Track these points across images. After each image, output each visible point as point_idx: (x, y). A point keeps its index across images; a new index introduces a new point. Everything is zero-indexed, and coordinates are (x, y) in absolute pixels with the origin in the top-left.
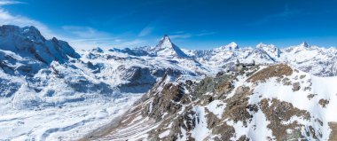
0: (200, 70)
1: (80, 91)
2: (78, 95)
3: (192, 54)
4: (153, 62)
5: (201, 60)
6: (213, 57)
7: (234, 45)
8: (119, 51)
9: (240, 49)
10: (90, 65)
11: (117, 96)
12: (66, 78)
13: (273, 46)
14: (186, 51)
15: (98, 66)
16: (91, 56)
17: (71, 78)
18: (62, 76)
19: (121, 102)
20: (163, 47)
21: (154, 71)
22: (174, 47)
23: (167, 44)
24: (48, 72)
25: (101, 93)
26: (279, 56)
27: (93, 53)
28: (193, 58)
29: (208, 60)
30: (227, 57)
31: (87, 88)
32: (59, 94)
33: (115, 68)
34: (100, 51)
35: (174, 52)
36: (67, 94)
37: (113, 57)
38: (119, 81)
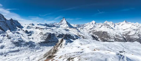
0: (79, 34)
1: (18, 46)
2: (17, 48)
3: (75, 26)
4: (57, 30)
5: (79, 29)
6: (85, 28)
7: (94, 22)
8: (42, 25)
9: (97, 24)
10: (26, 32)
11: (38, 48)
12: (12, 39)
13: (111, 22)
14: (72, 25)
15: (30, 32)
16: (28, 27)
17: (14, 39)
18: (10, 38)
19: (39, 52)
20: (62, 23)
21: (57, 35)
22: (67, 23)
23: (64, 21)
24: (4, 36)
25: (29, 47)
26: (115, 27)
27: (30, 26)
28: (76, 28)
29: (83, 29)
30: (91, 28)
31: (22, 44)
32: (6, 48)
33: (39, 33)
34: (33, 25)
35: (68, 26)
36: (11, 48)
37: (39, 28)
38: (40, 40)
